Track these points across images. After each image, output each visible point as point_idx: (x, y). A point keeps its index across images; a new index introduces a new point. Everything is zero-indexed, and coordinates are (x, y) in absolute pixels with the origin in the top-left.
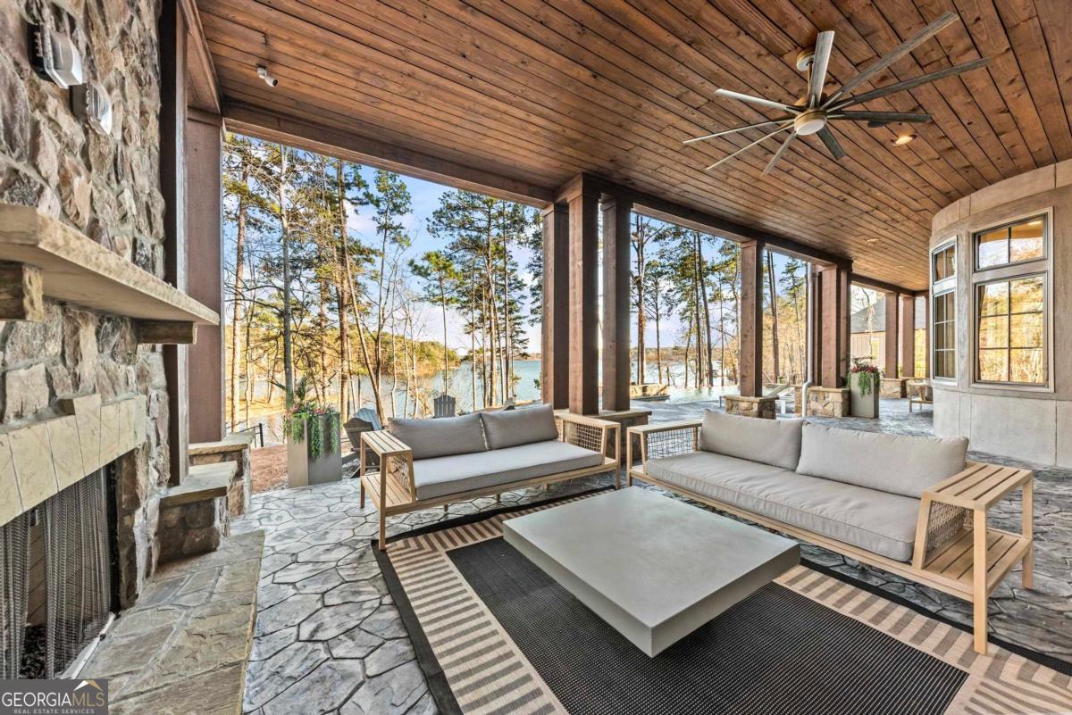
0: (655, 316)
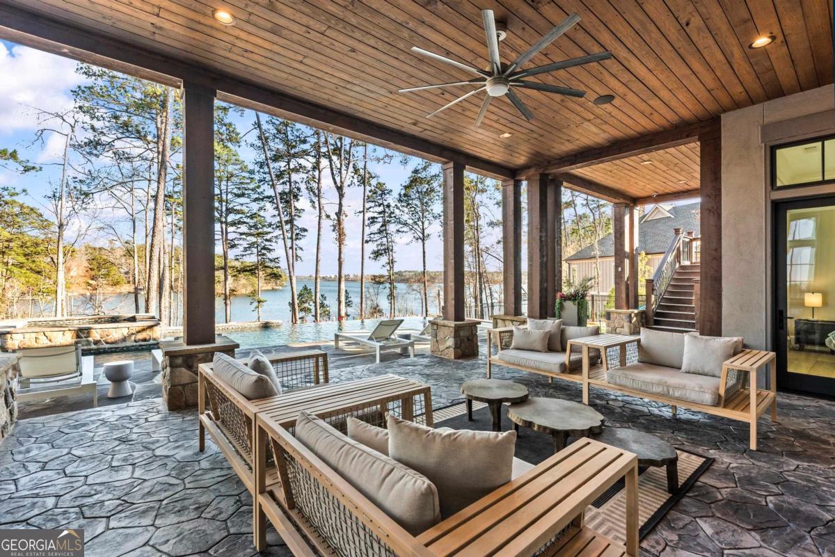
0: (421, 236)
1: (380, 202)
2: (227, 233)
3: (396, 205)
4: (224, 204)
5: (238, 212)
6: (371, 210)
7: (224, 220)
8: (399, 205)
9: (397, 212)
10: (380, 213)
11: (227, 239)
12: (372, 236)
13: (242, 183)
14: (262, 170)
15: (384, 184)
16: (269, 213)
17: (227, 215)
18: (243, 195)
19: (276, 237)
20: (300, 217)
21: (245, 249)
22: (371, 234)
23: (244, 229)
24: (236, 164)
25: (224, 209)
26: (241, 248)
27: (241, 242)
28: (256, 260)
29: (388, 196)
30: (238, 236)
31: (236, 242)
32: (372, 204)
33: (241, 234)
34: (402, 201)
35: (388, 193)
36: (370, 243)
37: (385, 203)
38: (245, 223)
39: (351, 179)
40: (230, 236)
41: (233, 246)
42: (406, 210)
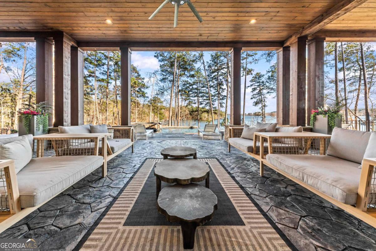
1: (258, 81)
2: (199, 100)
3: (267, 81)
4: (198, 91)
5: (203, 93)
6: (254, 85)
7: (198, 95)
8: (268, 81)
9: (267, 84)
10: (258, 86)
11: (199, 102)
12: (254, 96)
13: (204, 83)
14: (209, 77)
15: (260, 73)
16: (213, 92)
17: (199, 94)
18: (203, 87)
19: (215, 100)
20: (224, 91)
21: (206, 105)
22: (253, 95)
23: (205, 98)
24: (202, 77)
25: (198, 92)
26: (204, 104)
27: (204, 102)
28: (208, 108)
29: (262, 78)
30: (202, 100)
31: (202, 103)
32: (254, 83)
33: (204, 100)
34: (270, 79)
35: (262, 76)
36: (253, 99)
37: (261, 81)
38: (205, 96)
39: (243, 73)
40: (200, 101)
41: (201, 104)
42: (272, 83)
